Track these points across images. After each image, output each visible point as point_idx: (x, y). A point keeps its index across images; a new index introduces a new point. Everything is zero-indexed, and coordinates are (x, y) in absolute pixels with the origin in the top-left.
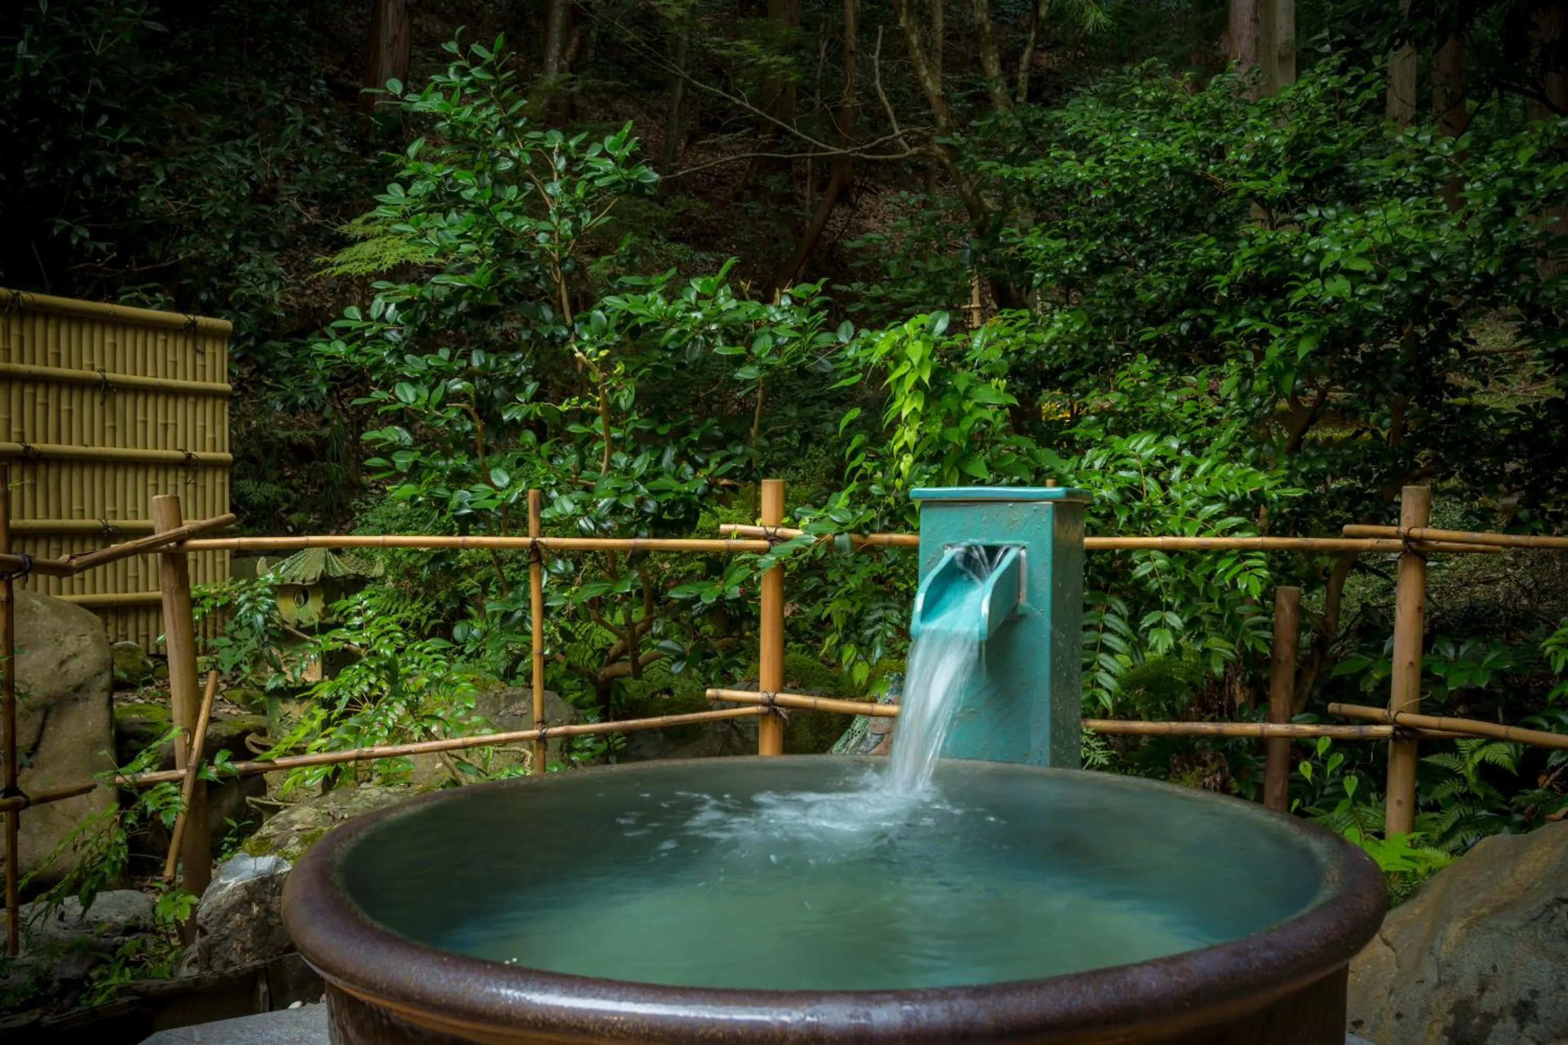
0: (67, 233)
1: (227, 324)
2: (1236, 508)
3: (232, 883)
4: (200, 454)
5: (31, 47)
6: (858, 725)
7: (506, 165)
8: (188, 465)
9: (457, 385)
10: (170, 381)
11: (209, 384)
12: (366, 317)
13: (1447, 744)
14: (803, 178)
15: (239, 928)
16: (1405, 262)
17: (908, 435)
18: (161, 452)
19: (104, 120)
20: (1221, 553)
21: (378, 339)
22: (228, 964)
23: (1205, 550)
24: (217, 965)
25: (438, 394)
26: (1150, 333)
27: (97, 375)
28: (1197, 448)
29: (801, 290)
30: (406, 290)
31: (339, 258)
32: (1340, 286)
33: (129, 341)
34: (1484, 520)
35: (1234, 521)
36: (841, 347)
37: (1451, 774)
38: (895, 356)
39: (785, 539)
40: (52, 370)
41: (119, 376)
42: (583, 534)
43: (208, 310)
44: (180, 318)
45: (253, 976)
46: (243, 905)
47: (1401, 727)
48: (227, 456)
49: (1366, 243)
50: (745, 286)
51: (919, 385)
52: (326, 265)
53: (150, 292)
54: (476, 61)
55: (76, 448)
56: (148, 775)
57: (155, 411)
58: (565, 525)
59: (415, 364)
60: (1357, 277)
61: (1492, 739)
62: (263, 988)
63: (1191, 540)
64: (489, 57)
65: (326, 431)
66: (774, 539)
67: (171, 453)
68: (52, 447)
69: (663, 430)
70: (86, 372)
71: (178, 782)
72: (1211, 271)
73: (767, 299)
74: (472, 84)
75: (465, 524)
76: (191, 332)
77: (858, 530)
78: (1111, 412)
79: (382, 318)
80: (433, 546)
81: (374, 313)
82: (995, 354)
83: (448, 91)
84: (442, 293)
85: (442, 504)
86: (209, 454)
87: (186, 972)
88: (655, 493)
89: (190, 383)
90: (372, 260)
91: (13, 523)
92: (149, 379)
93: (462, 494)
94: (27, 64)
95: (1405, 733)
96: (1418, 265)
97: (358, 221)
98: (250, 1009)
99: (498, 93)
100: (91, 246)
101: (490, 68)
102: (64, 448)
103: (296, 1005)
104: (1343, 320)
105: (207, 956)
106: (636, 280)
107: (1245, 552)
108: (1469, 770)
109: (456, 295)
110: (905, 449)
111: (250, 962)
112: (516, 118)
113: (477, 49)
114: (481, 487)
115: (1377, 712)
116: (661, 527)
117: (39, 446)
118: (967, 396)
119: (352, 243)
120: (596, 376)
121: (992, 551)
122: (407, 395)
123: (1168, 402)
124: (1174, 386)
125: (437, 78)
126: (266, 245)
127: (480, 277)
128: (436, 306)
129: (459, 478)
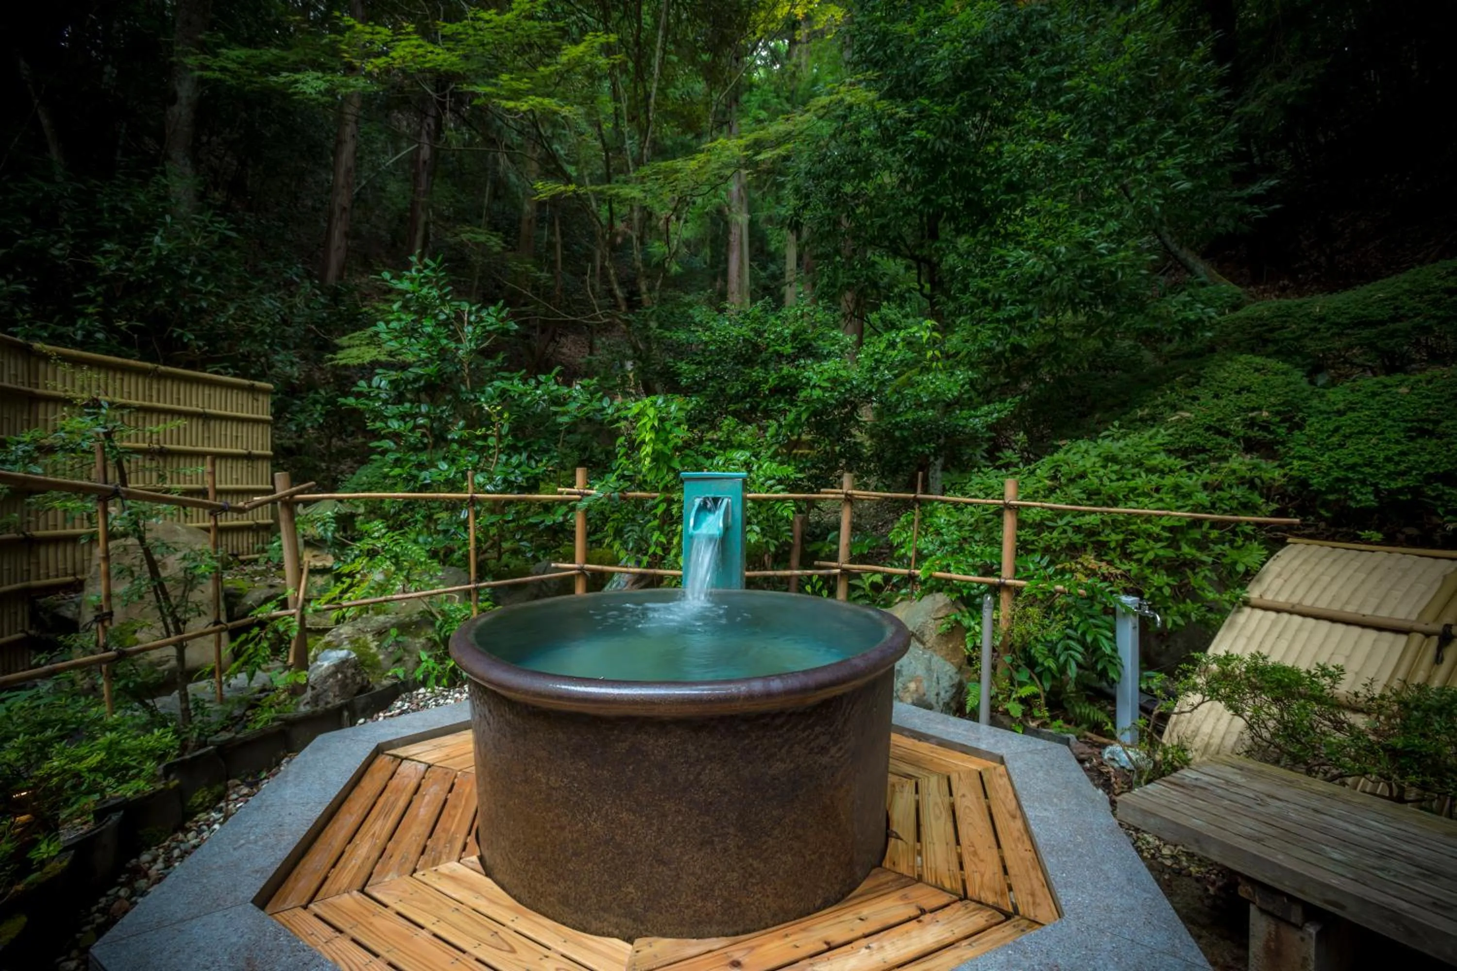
0: (181, 336)
1: (270, 386)
2: (780, 482)
3: (326, 664)
4: (255, 452)
5: (162, 239)
6: (616, 578)
7: (442, 317)
8: (249, 457)
9: (421, 421)
10: (239, 414)
11: (260, 416)
12: (370, 386)
13: (858, 576)
14: (534, 327)
15: (332, 686)
16: (843, 384)
17: (648, 449)
18: (234, 451)
19: (199, 279)
20: (778, 500)
21: (377, 397)
22: (327, 703)
23: (769, 499)
24: (322, 704)
25: (410, 424)
26: (732, 407)
27: (200, 410)
28: (756, 455)
29: (586, 382)
30: (394, 375)
31: (339, 356)
32: (817, 393)
33: (218, 393)
34: (866, 487)
35: (780, 487)
36: (604, 409)
37: (859, 587)
38: (641, 414)
39: (588, 495)
40: (175, 406)
41: (212, 411)
42: (488, 492)
43: (254, 377)
44: (246, 382)
45: (339, 710)
46: (333, 674)
47: (843, 570)
48: (269, 452)
49: (826, 376)
50: (560, 379)
51: (653, 427)
52: (332, 359)
53: (225, 368)
54: (426, 266)
55: (188, 448)
56: (275, 613)
57: (232, 429)
58: (481, 488)
59: (392, 410)
60: (824, 389)
61: (875, 572)
62: (346, 714)
63: (764, 495)
64: (433, 265)
65: (302, 441)
66: (583, 495)
67: (240, 451)
68: (175, 447)
69: (521, 444)
70: (194, 408)
71: (293, 615)
72: (759, 382)
73: (569, 385)
74: (425, 277)
75: (425, 488)
76: (252, 389)
77: (622, 491)
78: (718, 440)
79: (378, 387)
80: (404, 498)
81: (374, 383)
82: (682, 414)
83: (412, 280)
84: (411, 376)
85: (415, 478)
86: (259, 452)
87: (303, 709)
88: (523, 473)
89: (250, 415)
90: (358, 357)
91: (218, 486)
92: (228, 413)
93: (424, 474)
94: (158, 247)
95: (846, 573)
96: (848, 386)
97: (346, 338)
98: (339, 726)
99: (437, 283)
100: (194, 343)
101: (434, 270)
102: (181, 447)
103: (362, 721)
104: (819, 406)
105: (315, 700)
106: (506, 374)
107: (784, 500)
108: (866, 586)
109: (418, 378)
110: (647, 455)
111: (338, 702)
112: (446, 295)
113: (427, 260)
114: (433, 470)
115: (834, 564)
116: (521, 489)
117: (168, 446)
118: (670, 432)
119: (342, 348)
120: (495, 419)
121: (716, 500)
122: (395, 425)
123: (743, 437)
124: (743, 430)
125: (407, 273)
126: (285, 347)
127: (431, 369)
128: (407, 382)
129: (421, 466)
